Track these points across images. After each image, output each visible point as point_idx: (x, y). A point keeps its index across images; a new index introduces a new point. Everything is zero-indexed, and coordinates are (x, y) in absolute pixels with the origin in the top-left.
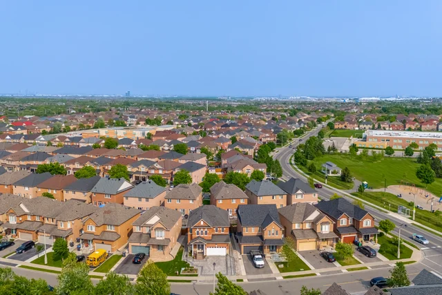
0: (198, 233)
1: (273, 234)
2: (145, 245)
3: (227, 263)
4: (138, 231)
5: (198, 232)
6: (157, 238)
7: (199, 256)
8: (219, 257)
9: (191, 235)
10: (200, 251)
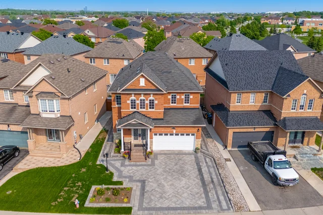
0: (133, 105)
1: (302, 107)
2: (19, 128)
3: (200, 170)
4: (10, 100)
5: (133, 102)
6: (44, 115)
7: (136, 153)
8: (180, 153)
9: (120, 108)
10: (140, 141)
